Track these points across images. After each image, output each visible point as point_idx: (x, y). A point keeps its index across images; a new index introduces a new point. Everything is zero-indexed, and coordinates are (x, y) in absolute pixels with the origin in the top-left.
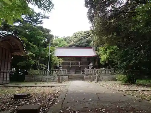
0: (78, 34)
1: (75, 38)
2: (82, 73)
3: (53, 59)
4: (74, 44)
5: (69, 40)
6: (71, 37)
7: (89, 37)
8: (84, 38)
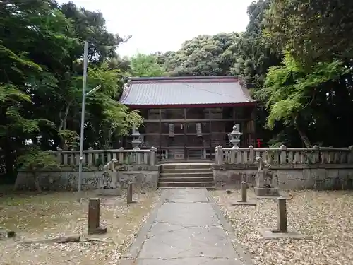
0: (195, 44)
1: (188, 55)
2: (205, 155)
3: (109, 112)
4: (186, 70)
5: (172, 61)
6: (178, 53)
7: (228, 52)
8: (213, 54)
